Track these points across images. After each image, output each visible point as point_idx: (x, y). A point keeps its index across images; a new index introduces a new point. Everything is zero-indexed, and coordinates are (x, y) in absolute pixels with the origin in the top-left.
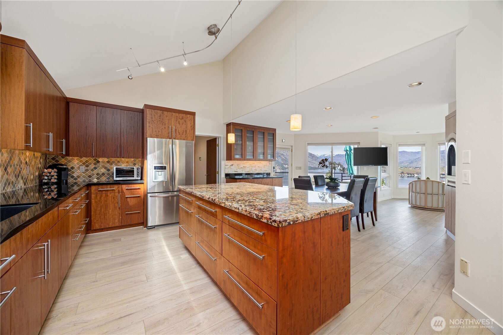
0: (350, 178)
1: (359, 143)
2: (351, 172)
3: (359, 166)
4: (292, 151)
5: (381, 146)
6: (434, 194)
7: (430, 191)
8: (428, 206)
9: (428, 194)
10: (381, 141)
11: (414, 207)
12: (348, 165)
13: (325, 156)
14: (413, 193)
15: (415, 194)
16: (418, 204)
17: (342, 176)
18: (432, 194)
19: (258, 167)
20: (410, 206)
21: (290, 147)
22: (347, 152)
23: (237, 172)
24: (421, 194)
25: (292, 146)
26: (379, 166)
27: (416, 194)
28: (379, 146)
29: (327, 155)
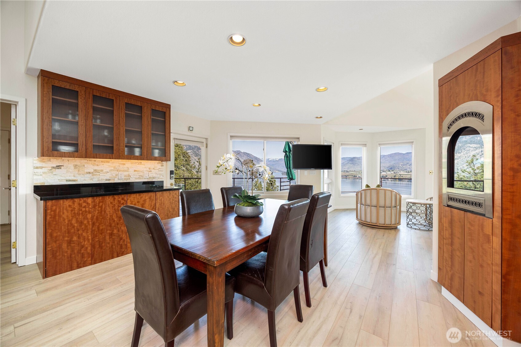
0: (289, 184)
1: (298, 138)
2: (291, 177)
3: (299, 170)
4: (207, 147)
5: (324, 144)
6: (386, 207)
7: (382, 203)
8: (380, 223)
9: (380, 207)
10: (324, 137)
11: (363, 224)
12: (287, 169)
13: (270, 160)
14: (362, 205)
15: (364, 206)
16: (368, 220)
17: (281, 182)
18: (385, 207)
19: (135, 171)
20: (358, 222)
21: (204, 141)
22: (286, 154)
23: (74, 181)
24: (372, 207)
25: (206, 139)
26: (321, 170)
27: (366, 207)
28: (322, 144)
29: (271, 159)
